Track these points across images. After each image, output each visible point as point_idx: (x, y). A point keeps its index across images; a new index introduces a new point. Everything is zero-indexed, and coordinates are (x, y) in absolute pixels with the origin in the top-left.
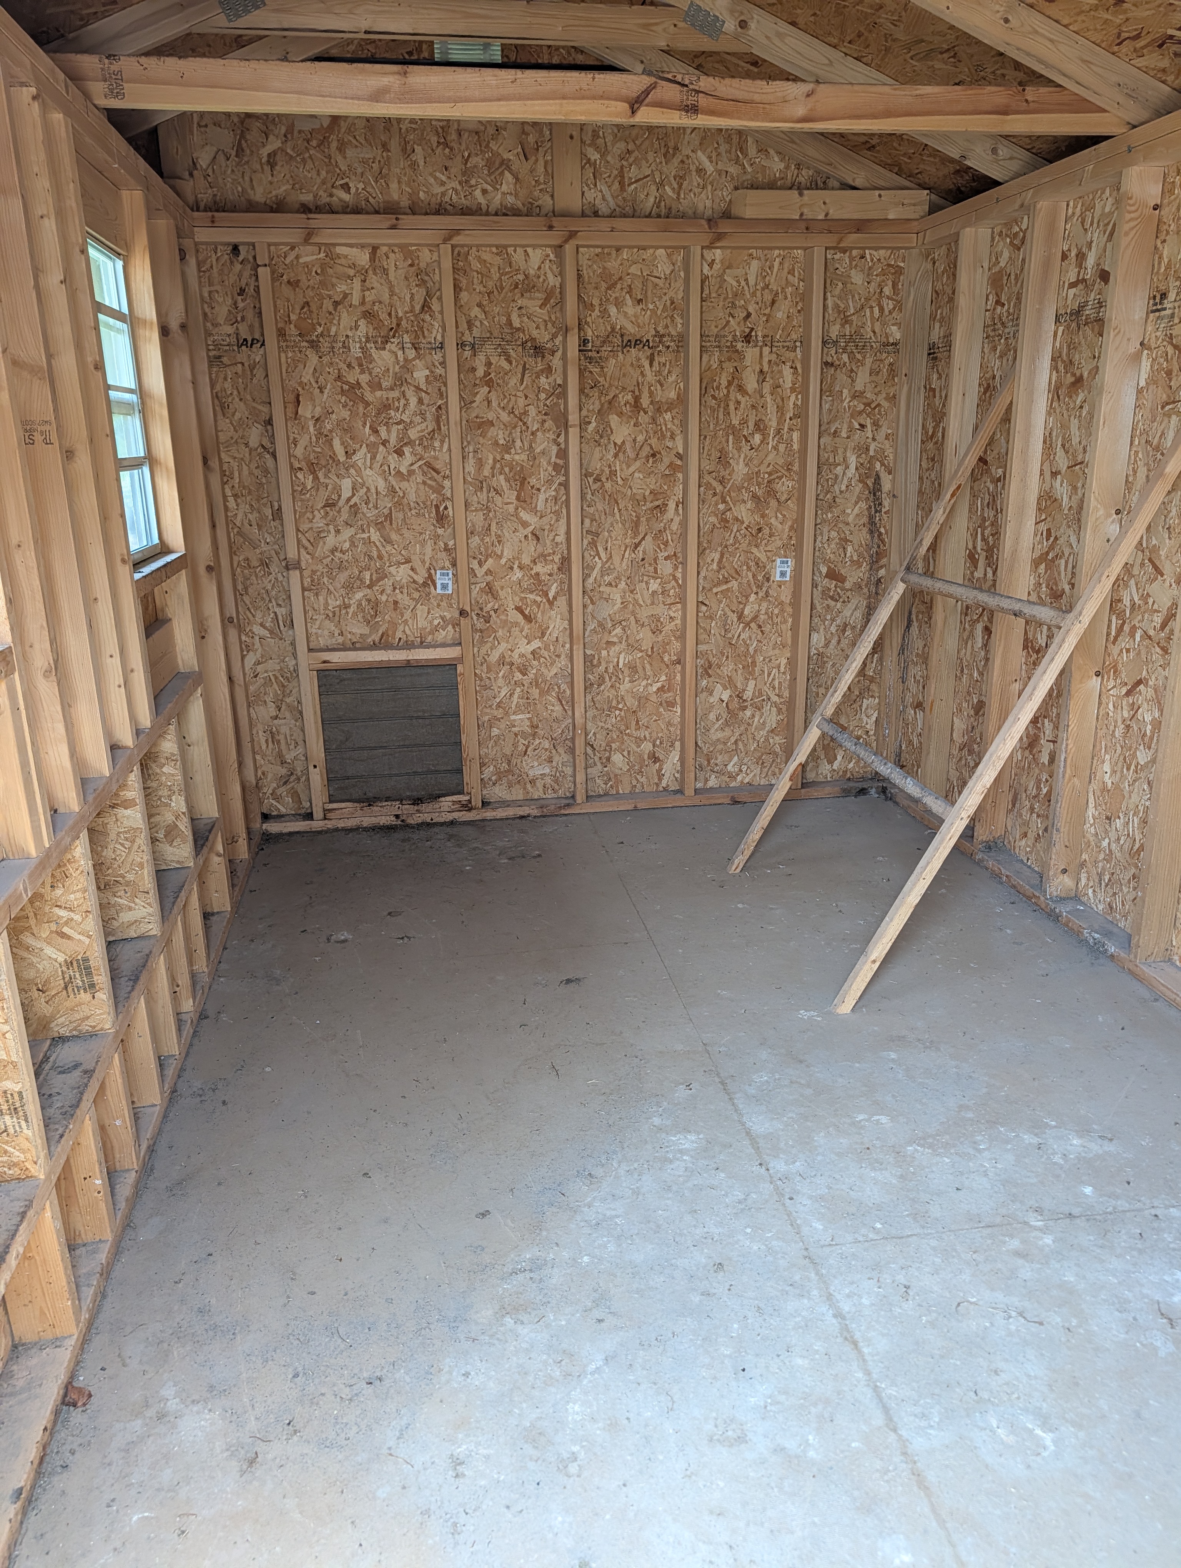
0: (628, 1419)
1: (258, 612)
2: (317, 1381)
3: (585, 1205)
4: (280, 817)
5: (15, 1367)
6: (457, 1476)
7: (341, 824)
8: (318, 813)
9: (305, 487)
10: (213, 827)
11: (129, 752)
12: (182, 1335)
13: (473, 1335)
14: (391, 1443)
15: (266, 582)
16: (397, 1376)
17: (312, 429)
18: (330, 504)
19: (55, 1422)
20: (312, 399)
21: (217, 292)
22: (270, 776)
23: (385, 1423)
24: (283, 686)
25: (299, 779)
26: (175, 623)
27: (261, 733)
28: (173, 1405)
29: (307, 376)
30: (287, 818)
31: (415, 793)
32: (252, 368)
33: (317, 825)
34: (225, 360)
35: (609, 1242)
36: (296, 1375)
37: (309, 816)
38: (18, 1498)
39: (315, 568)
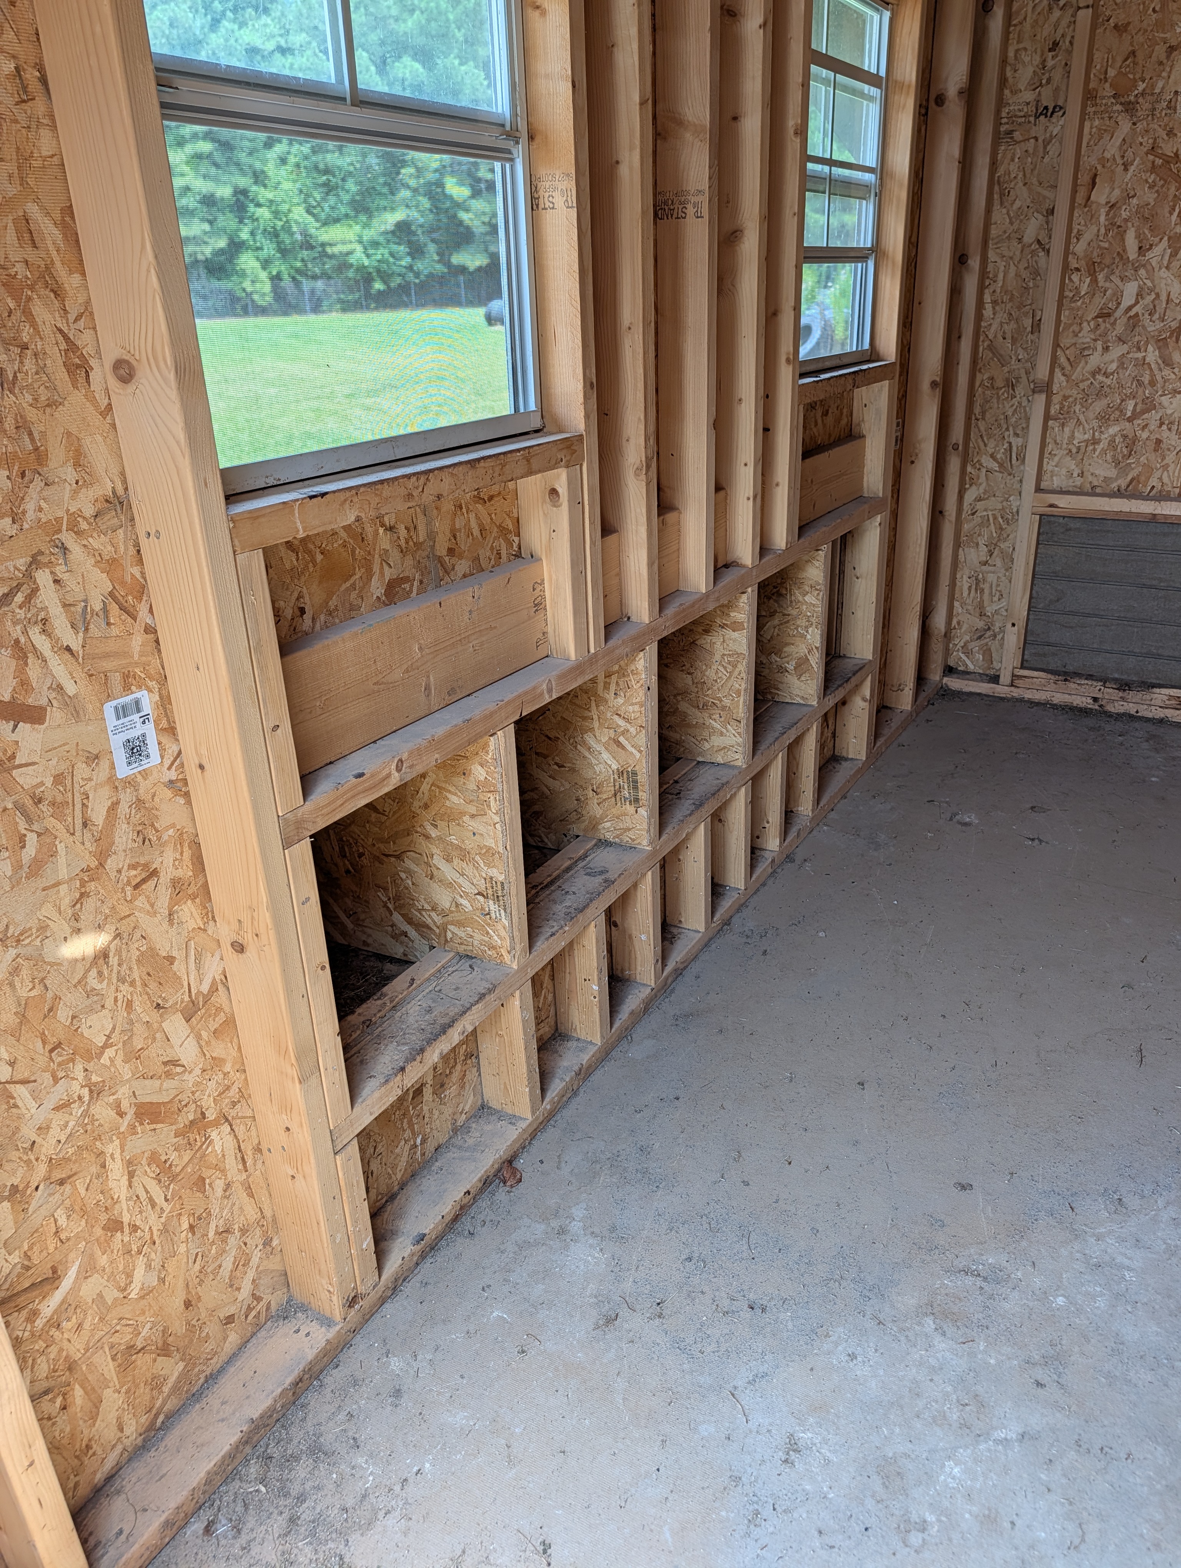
0: (1013, 1523)
1: (992, 440)
2: (704, 1276)
3: (1094, 1235)
4: (966, 674)
5: (474, 1125)
6: (786, 1461)
7: (1028, 695)
8: (1005, 678)
9: (1078, 293)
10: (861, 669)
11: (743, 571)
12: (615, 1164)
13: (881, 1317)
14: (740, 1383)
15: (1007, 406)
16: (782, 1316)
17: (1102, 219)
18: (1105, 315)
19: (481, 1191)
20: (1112, 180)
21: (1025, 49)
22: (965, 627)
23: (745, 1359)
24: (1001, 529)
25: (995, 636)
26: (868, 442)
27: (965, 578)
28: (576, 1227)
29: (1112, 148)
30: (972, 676)
31: (1124, 677)
32: (1046, 143)
33: (1001, 690)
34: (1017, 135)
35: (1102, 1295)
36: (690, 1259)
37: (995, 679)
38: (418, 1242)
39: (1068, 392)
